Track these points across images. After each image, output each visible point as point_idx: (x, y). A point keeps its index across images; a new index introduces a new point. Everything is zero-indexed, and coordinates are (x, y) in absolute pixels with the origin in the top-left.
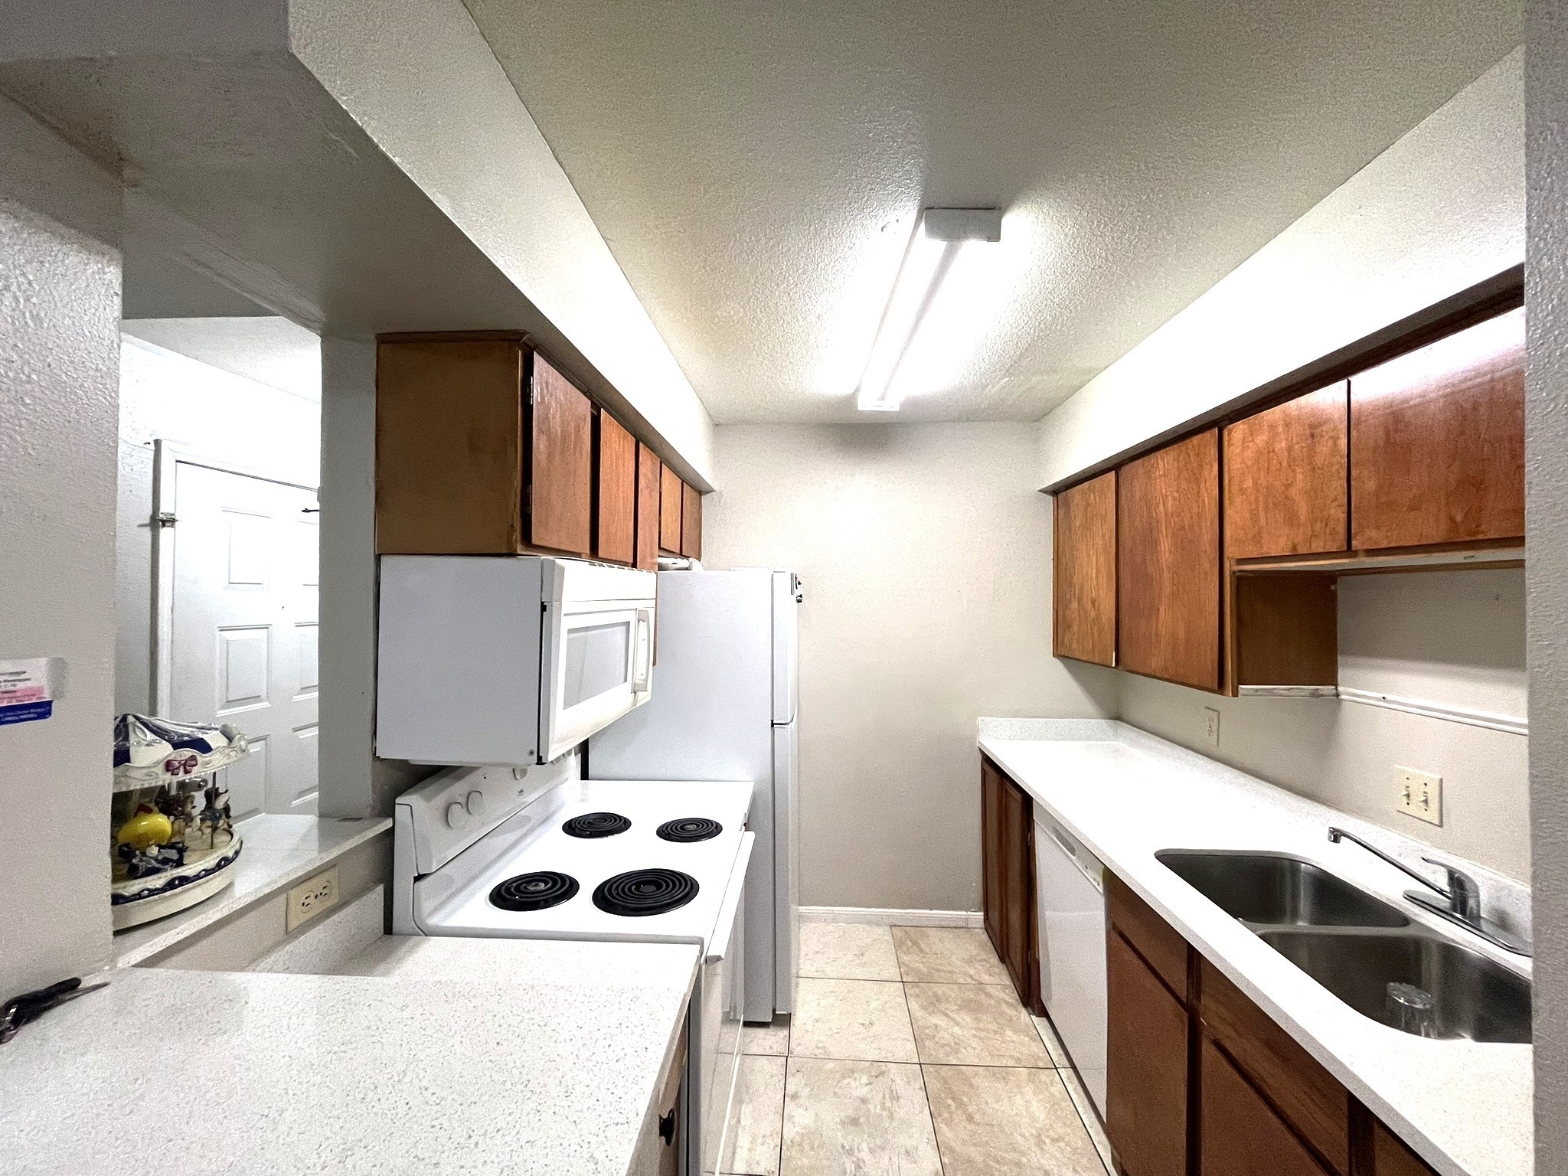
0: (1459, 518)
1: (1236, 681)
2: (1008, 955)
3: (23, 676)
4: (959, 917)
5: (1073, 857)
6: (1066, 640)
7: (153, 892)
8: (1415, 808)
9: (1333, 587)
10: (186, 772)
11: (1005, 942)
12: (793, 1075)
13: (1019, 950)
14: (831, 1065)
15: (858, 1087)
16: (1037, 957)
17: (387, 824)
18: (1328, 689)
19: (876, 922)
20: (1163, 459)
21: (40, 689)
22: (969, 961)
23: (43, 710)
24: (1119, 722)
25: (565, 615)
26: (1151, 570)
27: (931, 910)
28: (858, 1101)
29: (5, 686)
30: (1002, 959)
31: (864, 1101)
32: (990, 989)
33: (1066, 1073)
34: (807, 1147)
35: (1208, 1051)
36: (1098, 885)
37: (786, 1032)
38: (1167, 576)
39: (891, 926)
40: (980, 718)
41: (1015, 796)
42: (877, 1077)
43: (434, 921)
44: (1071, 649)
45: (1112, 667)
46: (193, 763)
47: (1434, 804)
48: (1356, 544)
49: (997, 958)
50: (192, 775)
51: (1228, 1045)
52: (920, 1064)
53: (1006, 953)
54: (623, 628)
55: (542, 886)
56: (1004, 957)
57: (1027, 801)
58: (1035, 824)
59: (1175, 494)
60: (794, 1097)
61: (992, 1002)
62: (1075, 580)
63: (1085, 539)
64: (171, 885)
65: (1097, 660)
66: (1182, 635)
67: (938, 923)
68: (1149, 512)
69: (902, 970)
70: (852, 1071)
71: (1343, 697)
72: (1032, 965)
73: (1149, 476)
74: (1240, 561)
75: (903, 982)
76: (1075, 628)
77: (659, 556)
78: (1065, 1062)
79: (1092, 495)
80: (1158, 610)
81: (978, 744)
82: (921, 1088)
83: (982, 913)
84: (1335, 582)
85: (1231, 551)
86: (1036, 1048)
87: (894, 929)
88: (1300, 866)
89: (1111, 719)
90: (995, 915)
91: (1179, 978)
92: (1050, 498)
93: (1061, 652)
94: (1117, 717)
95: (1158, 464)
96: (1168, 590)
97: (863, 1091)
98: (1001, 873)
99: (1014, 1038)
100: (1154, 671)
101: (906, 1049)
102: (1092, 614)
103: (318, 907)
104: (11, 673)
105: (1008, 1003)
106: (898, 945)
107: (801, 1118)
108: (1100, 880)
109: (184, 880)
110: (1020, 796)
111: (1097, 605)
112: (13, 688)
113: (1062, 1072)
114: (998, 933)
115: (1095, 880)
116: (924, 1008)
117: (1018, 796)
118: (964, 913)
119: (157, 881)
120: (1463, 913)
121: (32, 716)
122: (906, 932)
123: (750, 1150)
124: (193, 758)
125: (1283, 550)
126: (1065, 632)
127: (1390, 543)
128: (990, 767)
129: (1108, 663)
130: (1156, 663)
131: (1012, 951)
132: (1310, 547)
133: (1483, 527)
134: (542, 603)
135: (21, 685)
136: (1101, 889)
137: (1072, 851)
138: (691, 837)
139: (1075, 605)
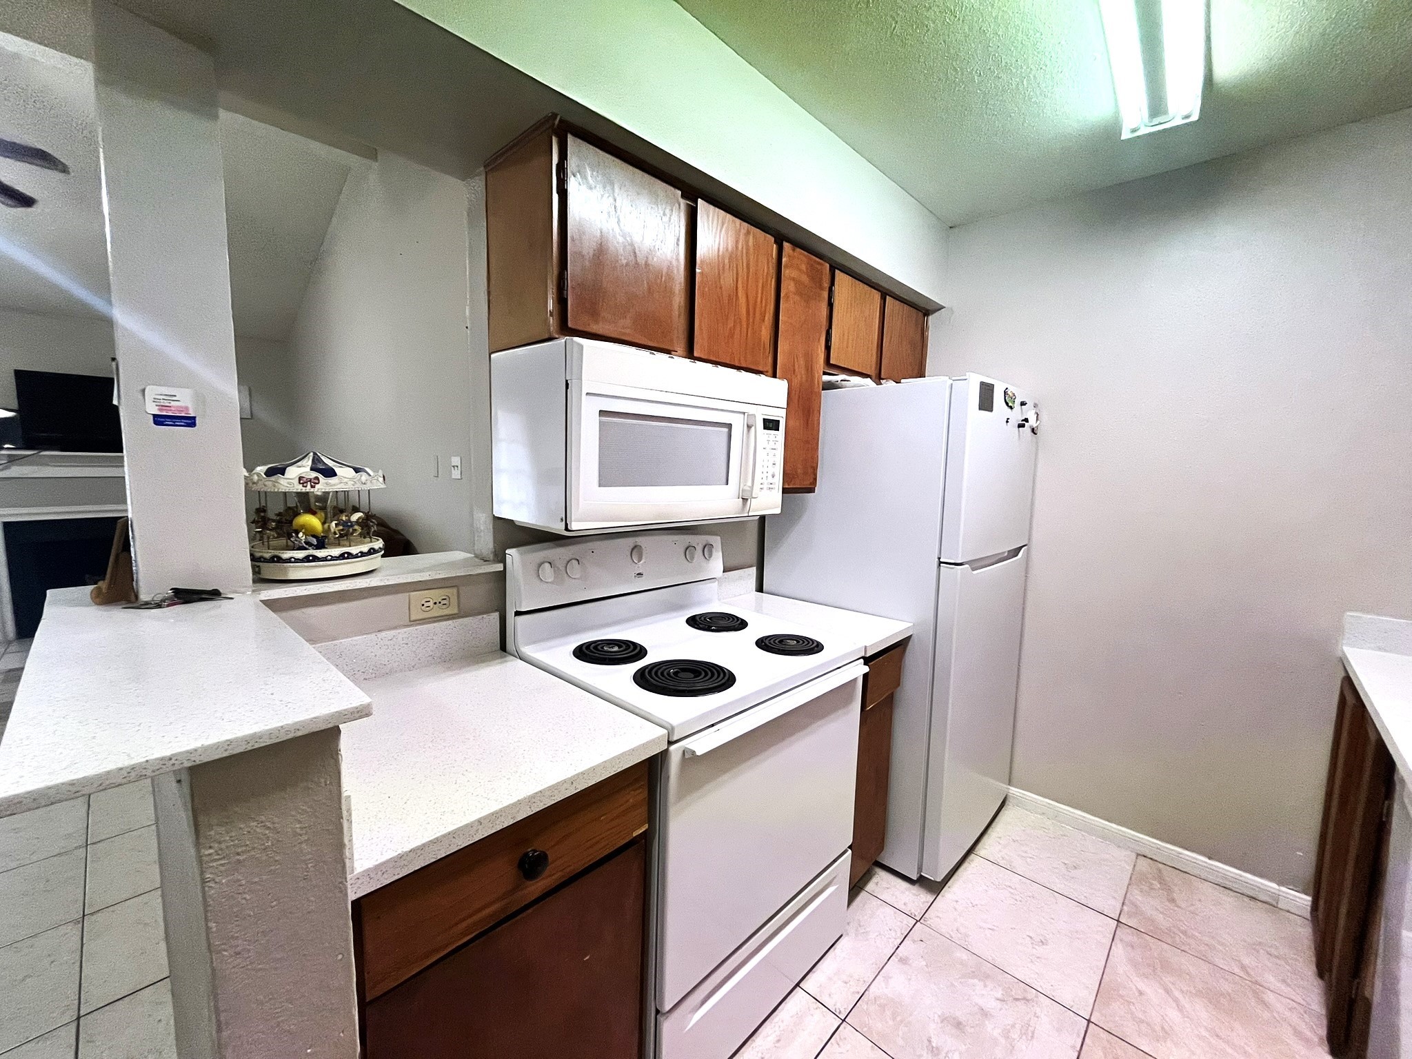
2: (1330, 970)
3: (174, 398)
4: (1262, 887)
7: (297, 560)
10: (312, 487)
11: (1328, 948)
12: (914, 941)
14: (964, 956)
15: (986, 995)
17: (500, 567)
19: (1120, 843)
21: (187, 408)
22: (1252, 948)
23: (190, 421)
25: (587, 394)
27: (1210, 858)
28: (976, 1008)
29: (164, 402)
31: (984, 1014)
32: (1270, 997)
34: (888, 1013)
37: (930, 898)
39: (1138, 855)
40: (1350, 613)
42: (1017, 999)
43: (527, 650)
46: (317, 482)
49: (1313, 967)
50: (316, 489)
52: (1089, 1021)
53: (1326, 965)
54: (726, 430)
55: (616, 649)
60: (903, 961)
61: (1266, 1015)
64: (307, 559)
67: (1220, 881)
69: (1125, 907)
70: (988, 977)
75: (1118, 921)
77: (825, 373)
81: (1339, 653)
82: (1073, 1047)
83: (1309, 898)
87: (1141, 861)
97: (990, 1004)
101: (1079, 993)
103: (437, 612)
104: (166, 395)
105: (1298, 1033)
106: (1135, 879)
107: (896, 984)
109: (316, 559)
112: (168, 405)
116: (1135, 965)
118: (1274, 885)
119: (300, 554)
121: (183, 424)
122: (1160, 871)
123: (830, 979)
124: (317, 478)
134: (567, 381)
135: (173, 403)
138: (779, 650)
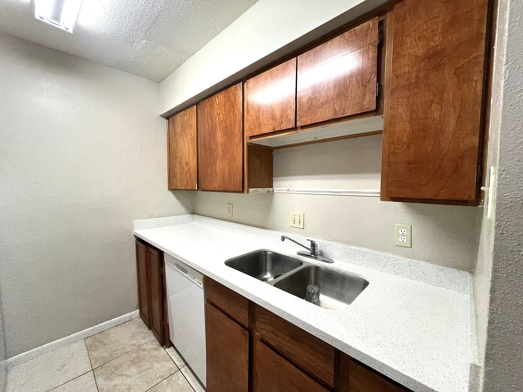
0: (337, 109)
1: (248, 187)
2: (153, 325)
5: (187, 275)
6: (174, 182)
8: (297, 225)
9: (272, 154)
11: (151, 319)
13: (158, 322)
16: (168, 323)
18: (271, 189)
20: (218, 98)
22: (133, 337)
24: (194, 215)
26: (213, 146)
30: (150, 328)
32: (145, 346)
33: (184, 370)
35: (259, 346)
36: (200, 285)
38: (220, 149)
39: (85, 339)
40: (134, 221)
41: (154, 253)
44: (176, 185)
45: (196, 190)
47: (302, 222)
48: (298, 124)
49: (147, 328)
51: (271, 342)
53: (152, 325)
56: (150, 326)
57: (161, 254)
58: (165, 264)
59: (224, 112)
61: (146, 353)
62: (178, 155)
63: (182, 136)
65: (189, 188)
66: (227, 170)
67: (114, 325)
68: (212, 122)
69: (92, 363)
71: (275, 192)
72: (166, 326)
73: (212, 106)
74: (251, 137)
75: (93, 370)
76: (178, 176)
78: (183, 363)
79: (185, 117)
80: (216, 163)
81: (133, 233)
83: (139, 310)
84: (273, 152)
85: (247, 134)
86: (170, 365)
87: (87, 340)
88: (267, 253)
89: (191, 214)
90: (145, 309)
91: (243, 316)
92: (165, 121)
93: (172, 188)
94: (193, 212)
95: (216, 100)
96: (220, 153)
98: (148, 289)
99: (159, 366)
100: (215, 188)
102: (186, 169)
105: (154, 349)
106: (89, 349)
108: (202, 282)
110: (157, 253)
111: (188, 165)
113: (182, 370)
114: (148, 318)
115: (198, 282)
116: (106, 378)
117: (156, 253)
118: (129, 314)
120: (314, 255)
122: (95, 338)
125: (270, 129)
126: (173, 180)
127: (311, 122)
128: (140, 241)
129: (194, 189)
130: (216, 185)
131: (154, 323)
132: (281, 128)
133: (346, 112)
136: (202, 286)
137: (185, 271)
139: (178, 166)
